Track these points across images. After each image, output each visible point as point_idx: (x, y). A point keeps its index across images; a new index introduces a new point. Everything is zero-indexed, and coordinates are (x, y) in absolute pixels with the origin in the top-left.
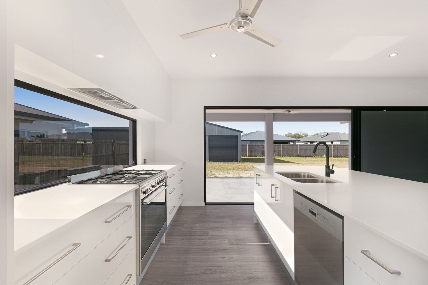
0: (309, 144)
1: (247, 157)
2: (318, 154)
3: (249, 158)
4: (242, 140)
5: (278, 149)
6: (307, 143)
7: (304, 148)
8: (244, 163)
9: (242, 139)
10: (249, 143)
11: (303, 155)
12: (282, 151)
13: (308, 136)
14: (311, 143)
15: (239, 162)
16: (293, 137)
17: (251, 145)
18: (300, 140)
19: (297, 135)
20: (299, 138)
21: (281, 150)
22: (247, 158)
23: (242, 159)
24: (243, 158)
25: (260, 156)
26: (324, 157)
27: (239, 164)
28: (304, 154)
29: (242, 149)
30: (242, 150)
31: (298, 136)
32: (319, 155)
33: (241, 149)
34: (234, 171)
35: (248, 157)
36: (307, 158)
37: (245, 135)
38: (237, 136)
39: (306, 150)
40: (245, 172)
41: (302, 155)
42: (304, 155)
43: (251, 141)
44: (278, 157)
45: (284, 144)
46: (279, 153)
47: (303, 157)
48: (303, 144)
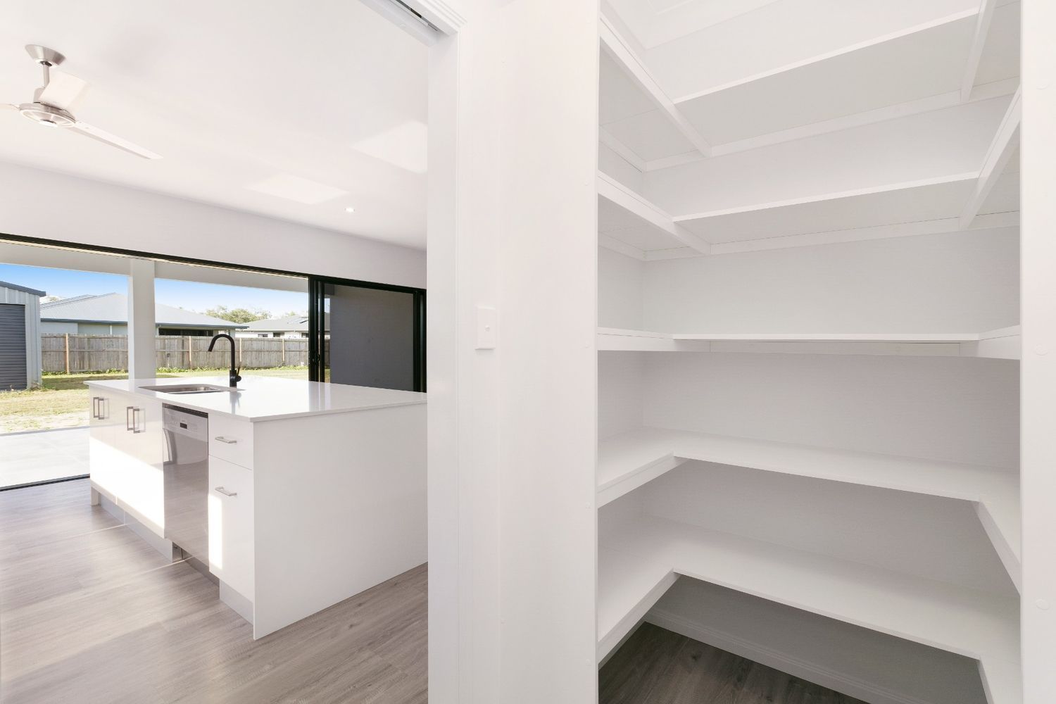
0: (271, 336)
1: (65, 373)
2: (288, 361)
3: (74, 376)
4: (43, 320)
5: (182, 350)
6: (266, 336)
7: (255, 346)
8: (51, 391)
9: (44, 314)
10: (73, 330)
11: (252, 363)
12: (194, 352)
13: (270, 317)
14: (276, 334)
15: (32, 389)
16: (231, 319)
17: (81, 336)
18: (246, 327)
19: (242, 313)
20: (246, 320)
21: (188, 352)
22: (64, 376)
23: (43, 379)
24: (50, 377)
25: (119, 371)
26: (301, 368)
27: (34, 397)
28: (254, 361)
29: (43, 347)
30: (44, 352)
31: (244, 317)
32: (290, 363)
33: (40, 349)
34: (12, 417)
35: (72, 373)
36: (263, 370)
37: (54, 303)
38: (22, 307)
39: (259, 351)
40: (60, 416)
41: (248, 365)
42: (255, 364)
43: (81, 323)
44: (180, 371)
45: (198, 337)
46: (183, 361)
47: (253, 368)
48: (255, 336)
